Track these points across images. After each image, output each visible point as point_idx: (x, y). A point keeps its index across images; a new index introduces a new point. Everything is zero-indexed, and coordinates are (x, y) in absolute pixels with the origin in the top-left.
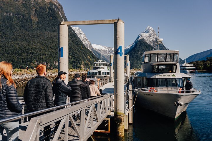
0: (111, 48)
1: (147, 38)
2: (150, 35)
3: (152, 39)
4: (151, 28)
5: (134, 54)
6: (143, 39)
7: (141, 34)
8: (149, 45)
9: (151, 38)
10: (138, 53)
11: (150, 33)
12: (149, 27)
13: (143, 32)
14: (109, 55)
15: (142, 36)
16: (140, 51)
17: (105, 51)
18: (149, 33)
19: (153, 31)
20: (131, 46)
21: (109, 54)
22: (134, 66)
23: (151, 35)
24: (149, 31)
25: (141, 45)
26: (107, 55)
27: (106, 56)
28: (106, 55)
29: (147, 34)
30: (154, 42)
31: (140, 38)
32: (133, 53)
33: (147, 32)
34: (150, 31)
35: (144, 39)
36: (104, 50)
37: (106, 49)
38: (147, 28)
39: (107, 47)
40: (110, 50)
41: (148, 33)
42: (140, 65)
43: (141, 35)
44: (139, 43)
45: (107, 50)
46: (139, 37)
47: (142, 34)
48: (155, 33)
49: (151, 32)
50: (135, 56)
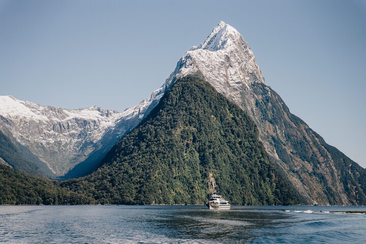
0: (60, 111)
1: (216, 72)
2: (228, 58)
3: (235, 75)
4: (231, 30)
5: (156, 136)
6: (199, 72)
7: (190, 52)
8: (221, 98)
9: (231, 71)
10: (170, 134)
11: (228, 50)
12: (223, 24)
13: (200, 47)
14: (52, 141)
15: (194, 62)
16: (180, 123)
17: (32, 122)
18: (222, 52)
19: (242, 44)
20: (147, 104)
21: (50, 136)
22: (150, 191)
23: (232, 60)
24: (224, 43)
25: (188, 97)
26: (44, 142)
27: (37, 146)
28: (37, 143)
29: (214, 53)
30: (244, 87)
31: (185, 71)
32: (148, 130)
33: (214, 44)
34: (229, 42)
35: (204, 73)
36: (28, 118)
37: (37, 117)
38: (217, 30)
39: (41, 108)
40: (55, 119)
41: (217, 49)
42: (178, 189)
43: (188, 57)
44: (178, 89)
45: (45, 118)
46: (181, 64)
47: (194, 54)
48: (250, 52)
49: (230, 46)
50: (158, 145)
